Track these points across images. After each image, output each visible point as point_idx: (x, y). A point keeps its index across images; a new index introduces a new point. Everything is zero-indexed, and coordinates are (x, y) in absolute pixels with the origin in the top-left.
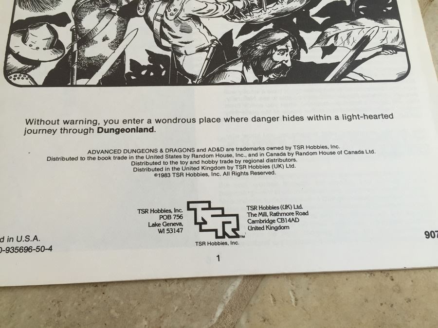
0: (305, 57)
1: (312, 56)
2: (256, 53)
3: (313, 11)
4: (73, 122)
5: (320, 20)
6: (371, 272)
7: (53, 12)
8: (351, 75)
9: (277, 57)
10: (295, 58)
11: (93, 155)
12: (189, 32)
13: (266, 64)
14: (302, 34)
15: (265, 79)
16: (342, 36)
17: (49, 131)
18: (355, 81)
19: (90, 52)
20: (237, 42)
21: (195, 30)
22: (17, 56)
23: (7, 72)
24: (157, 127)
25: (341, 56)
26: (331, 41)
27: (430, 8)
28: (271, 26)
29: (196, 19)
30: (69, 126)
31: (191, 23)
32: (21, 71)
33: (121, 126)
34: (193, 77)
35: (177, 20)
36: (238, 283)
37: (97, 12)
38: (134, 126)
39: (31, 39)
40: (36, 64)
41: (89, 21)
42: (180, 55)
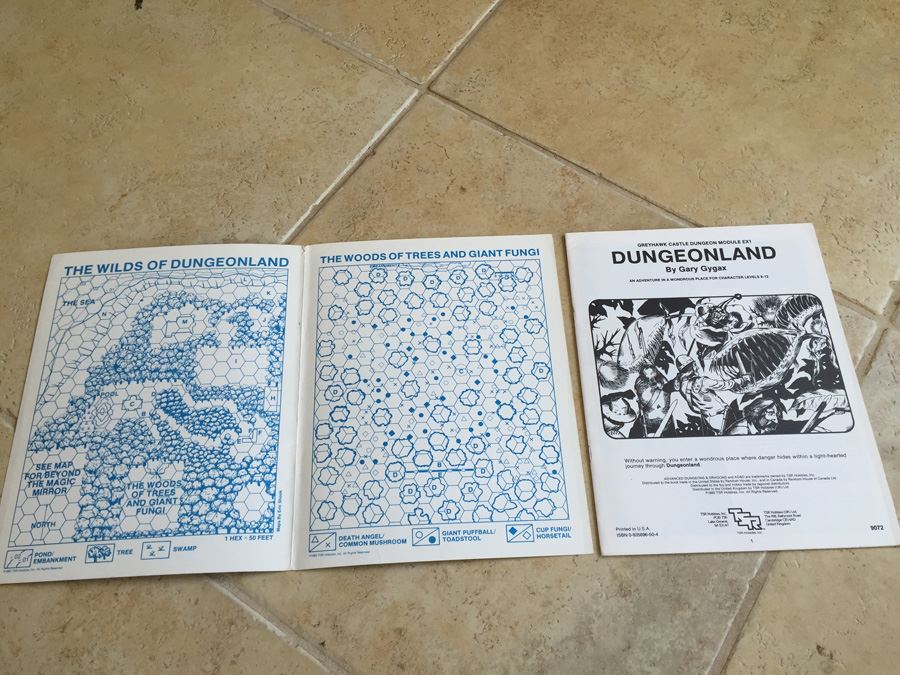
0: (786, 417)
1: (790, 416)
2: (755, 414)
3: (787, 385)
4: (651, 461)
5: (793, 391)
6: (841, 549)
7: (623, 389)
8: (816, 428)
9: (768, 417)
10: (780, 417)
11: (668, 481)
12: (709, 401)
13: (762, 422)
14: (782, 401)
15: (763, 432)
16: (808, 402)
17: (639, 466)
18: (820, 432)
19: (652, 415)
20: (741, 407)
21: (713, 400)
22: (609, 419)
23: (606, 430)
24: (701, 463)
25: (809, 416)
26: (801, 406)
27: (866, 379)
28: (761, 396)
29: (712, 392)
30: (650, 463)
31: (709, 395)
32: (614, 429)
33: (680, 463)
34: (717, 431)
35: (701, 394)
36: (764, 555)
37: (650, 389)
38: (686, 463)
39: (614, 408)
40: (622, 424)
41: (647, 395)
42: (707, 416)
